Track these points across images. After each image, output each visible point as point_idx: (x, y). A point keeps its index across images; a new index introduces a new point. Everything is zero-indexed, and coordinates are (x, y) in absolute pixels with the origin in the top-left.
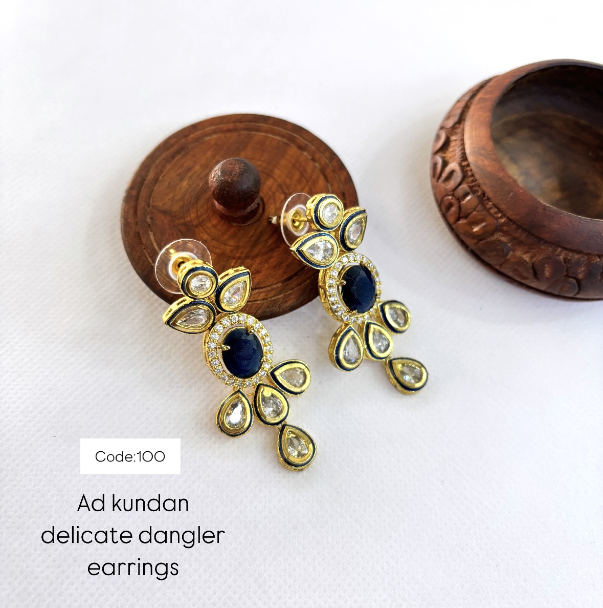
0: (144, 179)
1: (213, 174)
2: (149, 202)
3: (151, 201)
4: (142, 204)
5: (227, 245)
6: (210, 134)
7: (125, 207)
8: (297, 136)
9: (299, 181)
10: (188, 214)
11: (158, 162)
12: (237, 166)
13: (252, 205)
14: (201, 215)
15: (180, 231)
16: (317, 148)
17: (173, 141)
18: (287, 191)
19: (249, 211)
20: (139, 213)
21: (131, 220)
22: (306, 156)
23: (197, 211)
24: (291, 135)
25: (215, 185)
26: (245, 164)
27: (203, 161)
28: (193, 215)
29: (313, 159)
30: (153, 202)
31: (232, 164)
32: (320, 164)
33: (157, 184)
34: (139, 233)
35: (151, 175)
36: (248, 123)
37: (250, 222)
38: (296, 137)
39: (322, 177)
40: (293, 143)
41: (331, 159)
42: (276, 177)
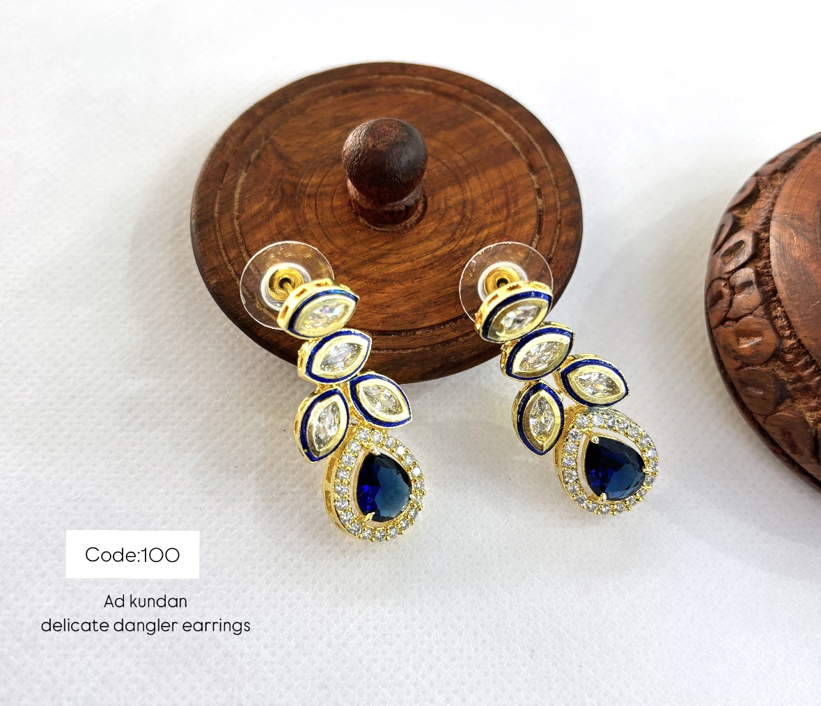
2: (271, 134)
3: (274, 134)
4: (260, 130)
5: (332, 243)
12: (395, 133)
14: (325, 186)
15: (283, 191)
18: (469, 216)
20: (246, 142)
21: (230, 144)
22: (532, 181)
23: (325, 176)
26: (410, 135)
28: (315, 180)
29: (539, 192)
33: (297, 117)
34: (228, 164)
37: (385, 228)
38: (536, 150)
40: (525, 155)
41: (566, 204)
42: (468, 188)
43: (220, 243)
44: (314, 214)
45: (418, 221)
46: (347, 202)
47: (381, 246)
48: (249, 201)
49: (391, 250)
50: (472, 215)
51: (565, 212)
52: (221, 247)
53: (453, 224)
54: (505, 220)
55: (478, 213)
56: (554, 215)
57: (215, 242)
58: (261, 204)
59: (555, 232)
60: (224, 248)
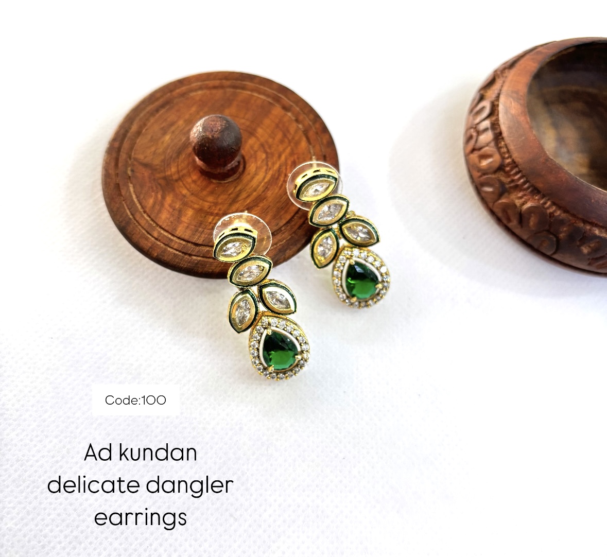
0: (127, 132)
1: (194, 130)
2: (131, 155)
3: (133, 154)
4: (123, 156)
6: (196, 90)
7: (107, 159)
8: (283, 97)
10: (169, 168)
11: (142, 115)
12: (219, 124)
13: (233, 162)
15: (160, 184)
16: (301, 109)
17: (158, 95)
19: (229, 168)
20: (120, 165)
21: (112, 172)
22: (290, 117)
23: (178, 166)
25: (195, 141)
26: (227, 121)
27: (187, 117)
28: (173, 170)
29: (297, 121)
30: (135, 154)
31: (214, 121)
32: (304, 126)
33: (140, 138)
34: (118, 184)
35: (134, 128)
36: (234, 81)
37: (230, 180)
38: (281, 97)
39: (304, 139)
40: (278, 103)
41: (315, 122)
45: (244, 168)
46: (200, 174)
47: (234, 190)
48: (145, 199)
50: (271, 150)
51: (317, 126)
56: (313, 131)
59: (318, 139)
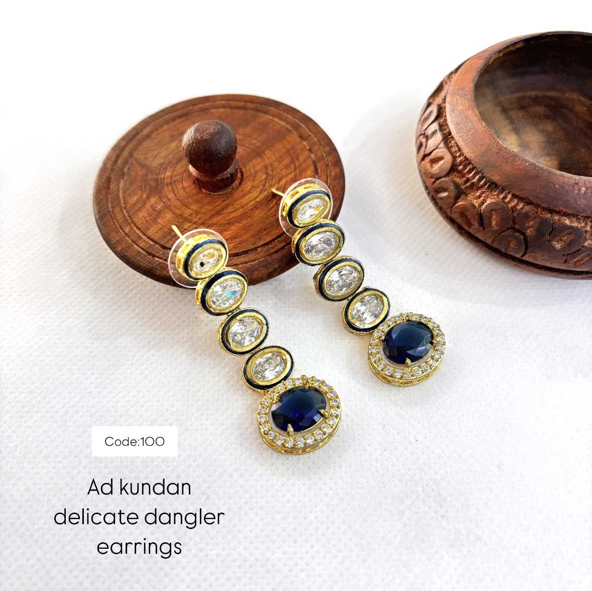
2: (132, 154)
3: (135, 154)
5: (189, 208)
8: (303, 126)
9: (287, 167)
10: (164, 172)
12: (212, 127)
14: (176, 176)
15: (150, 185)
16: (319, 141)
18: (271, 173)
20: (119, 161)
21: (109, 166)
22: (305, 145)
23: (174, 170)
24: (298, 123)
28: (168, 174)
29: (310, 150)
30: (137, 154)
31: (209, 125)
32: (316, 155)
34: (110, 178)
38: (301, 126)
39: (312, 168)
40: (296, 131)
41: (329, 154)
42: (266, 157)
43: (117, 225)
44: (173, 194)
45: (240, 184)
46: (192, 182)
47: (221, 203)
48: (130, 196)
49: (227, 204)
50: (273, 172)
51: (330, 158)
52: (119, 227)
53: (262, 180)
54: (294, 171)
55: (276, 170)
56: (324, 161)
57: (114, 226)
58: (138, 196)
59: (327, 171)
60: (121, 228)
